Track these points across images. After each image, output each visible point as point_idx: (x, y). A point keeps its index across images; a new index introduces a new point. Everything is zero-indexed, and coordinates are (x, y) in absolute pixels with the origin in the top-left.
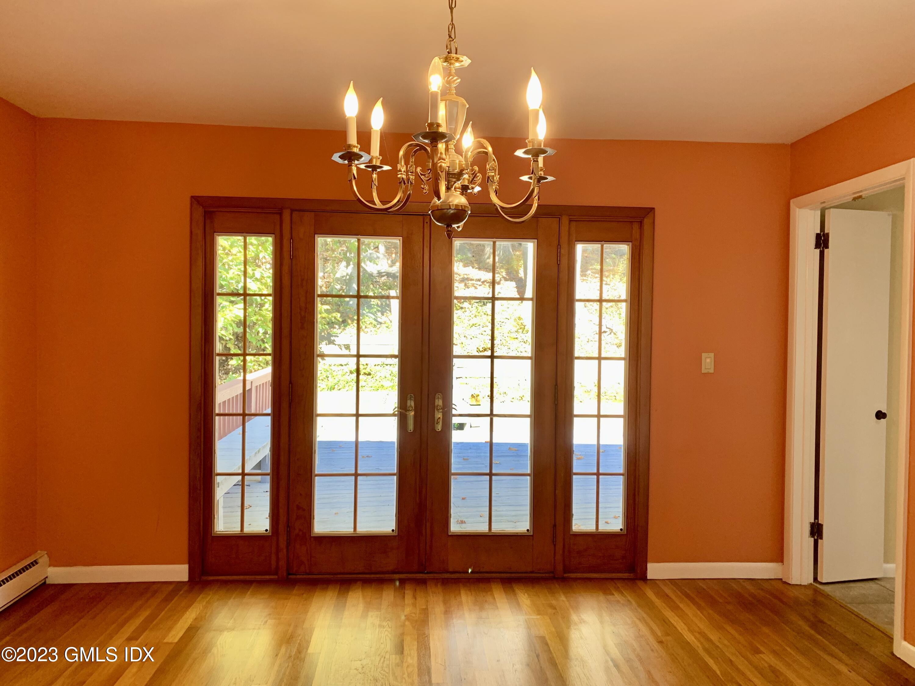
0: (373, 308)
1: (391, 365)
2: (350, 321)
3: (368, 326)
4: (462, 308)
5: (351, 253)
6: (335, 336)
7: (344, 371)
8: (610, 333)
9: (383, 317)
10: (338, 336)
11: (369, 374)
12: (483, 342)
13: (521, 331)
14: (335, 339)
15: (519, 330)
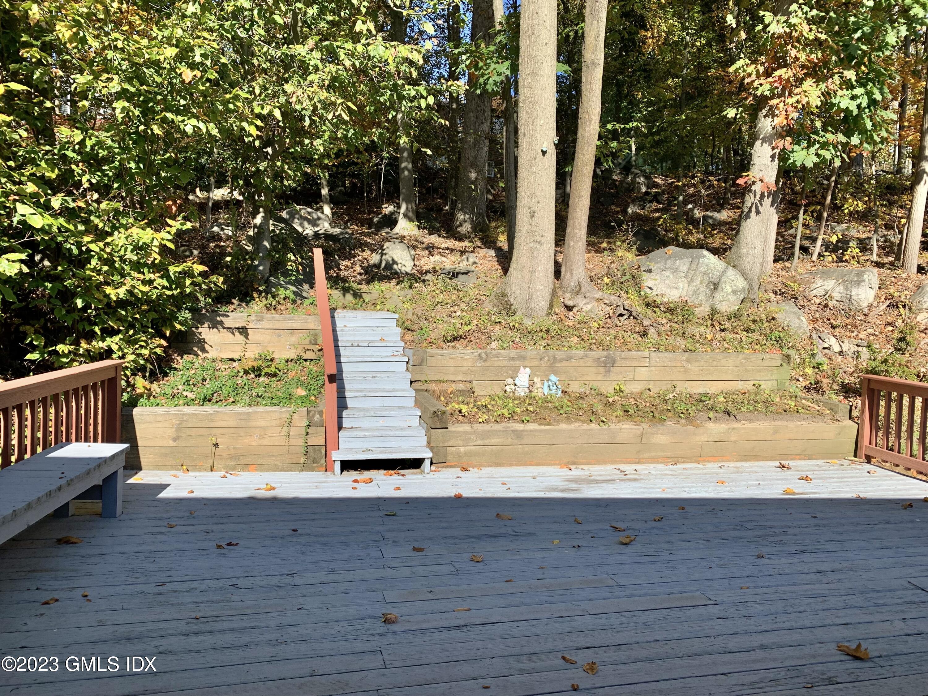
0: (290, 275)
1: (311, 360)
2: (255, 295)
3: (282, 301)
4: (424, 281)
5: (260, 196)
6: (224, 315)
7: (235, 371)
8: (629, 317)
9: (311, 291)
10: (228, 316)
11: (275, 375)
12: (452, 328)
13: (504, 312)
14: (224, 319)
15: (503, 312)
